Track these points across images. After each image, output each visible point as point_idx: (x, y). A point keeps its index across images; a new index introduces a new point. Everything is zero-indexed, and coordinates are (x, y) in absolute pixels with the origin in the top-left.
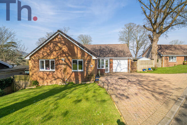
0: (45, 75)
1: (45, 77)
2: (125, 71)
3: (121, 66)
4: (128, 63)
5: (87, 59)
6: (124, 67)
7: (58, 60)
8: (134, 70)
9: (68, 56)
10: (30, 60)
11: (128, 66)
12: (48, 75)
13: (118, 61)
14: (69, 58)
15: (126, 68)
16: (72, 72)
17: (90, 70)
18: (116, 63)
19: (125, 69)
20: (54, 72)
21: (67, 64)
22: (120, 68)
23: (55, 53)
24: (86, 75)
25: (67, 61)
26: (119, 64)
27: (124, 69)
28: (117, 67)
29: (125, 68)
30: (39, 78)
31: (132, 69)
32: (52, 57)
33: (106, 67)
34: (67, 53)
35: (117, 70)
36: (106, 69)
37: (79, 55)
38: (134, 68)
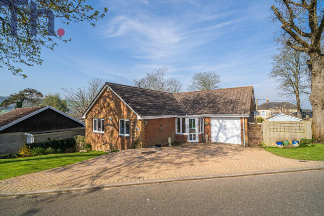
0: (96, 137)
1: (97, 140)
2: (234, 141)
3: (227, 132)
4: (242, 125)
5: (133, 119)
6: (233, 133)
7: (107, 120)
8: (255, 141)
9: (115, 115)
10: (86, 118)
11: (242, 133)
12: (99, 138)
13: (221, 121)
14: (116, 116)
15: (238, 136)
16: (119, 136)
17: (137, 135)
18: (216, 126)
19: (236, 138)
20: (103, 134)
21: (114, 125)
22: (225, 134)
23: (104, 110)
24: (132, 143)
25: (114, 121)
26: (222, 128)
27: (232, 137)
28: (218, 133)
29: (236, 136)
30: (91, 140)
31: (250, 139)
32: (102, 116)
33: (190, 132)
34: (115, 111)
35: (219, 138)
36: (191, 135)
37: (125, 113)
38: (254, 138)
